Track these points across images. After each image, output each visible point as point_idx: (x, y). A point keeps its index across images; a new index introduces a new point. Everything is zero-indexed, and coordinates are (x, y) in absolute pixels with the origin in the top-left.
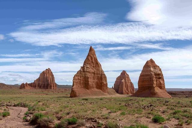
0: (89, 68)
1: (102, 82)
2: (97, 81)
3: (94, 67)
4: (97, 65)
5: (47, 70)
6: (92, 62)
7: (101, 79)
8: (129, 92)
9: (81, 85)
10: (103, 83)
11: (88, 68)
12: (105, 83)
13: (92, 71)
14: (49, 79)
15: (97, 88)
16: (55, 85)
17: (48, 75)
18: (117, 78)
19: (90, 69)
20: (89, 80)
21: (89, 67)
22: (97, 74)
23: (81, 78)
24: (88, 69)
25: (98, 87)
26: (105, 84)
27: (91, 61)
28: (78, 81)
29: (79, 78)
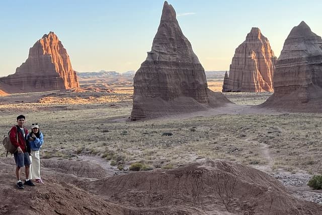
0: (165, 54)
1: (195, 81)
2: (184, 80)
3: (175, 50)
4: (182, 44)
5: (45, 36)
6: (171, 39)
7: (193, 74)
8: (270, 85)
9: (151, 92)
10: (197, 83)
11: (163, 53)
12: (201, 83)
13: (173, 59)
14: (55, 61)
15: (185, 94)
16: (72, 77)
17: (50, 52)
18: (237, 49)
19: (168, 56)
20: (168, 80)
21: (166, 52)
22: (184, 65)
23: (148, 77)
24: (163, 56)
25: (187, 94)
26: (201, 85)
27: (168, 37)
28: (144, 84)
29: (147, 78)
